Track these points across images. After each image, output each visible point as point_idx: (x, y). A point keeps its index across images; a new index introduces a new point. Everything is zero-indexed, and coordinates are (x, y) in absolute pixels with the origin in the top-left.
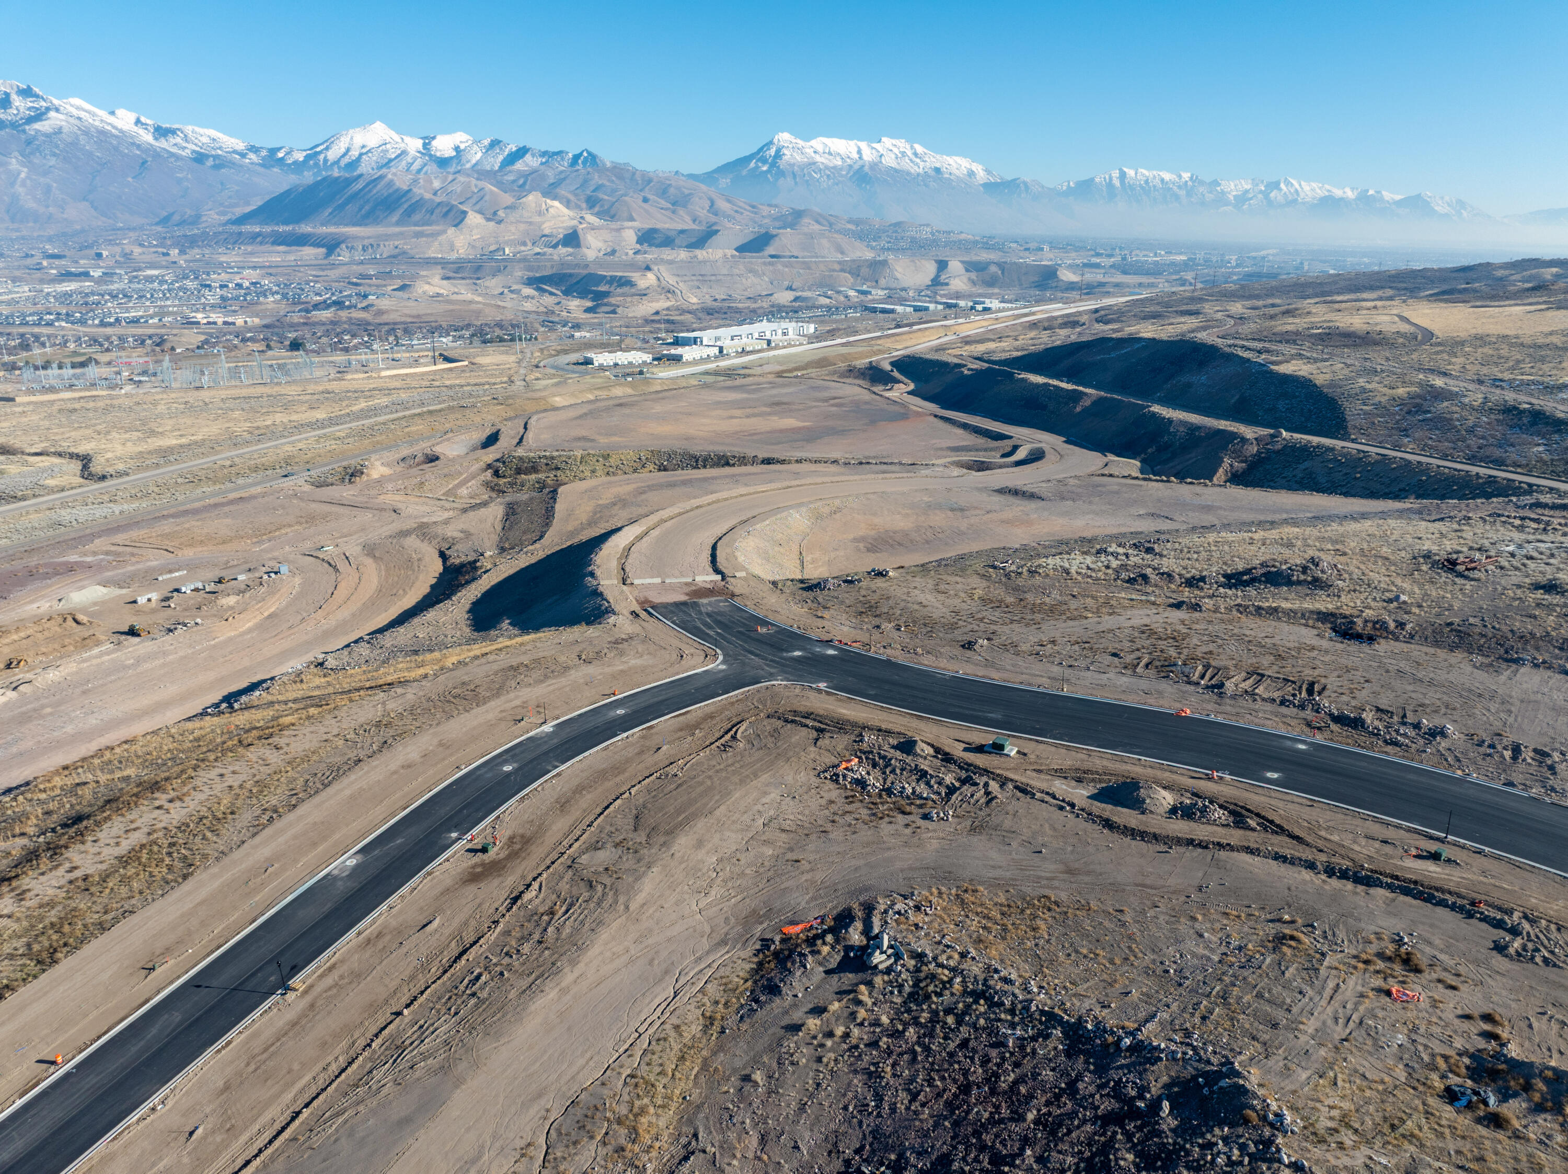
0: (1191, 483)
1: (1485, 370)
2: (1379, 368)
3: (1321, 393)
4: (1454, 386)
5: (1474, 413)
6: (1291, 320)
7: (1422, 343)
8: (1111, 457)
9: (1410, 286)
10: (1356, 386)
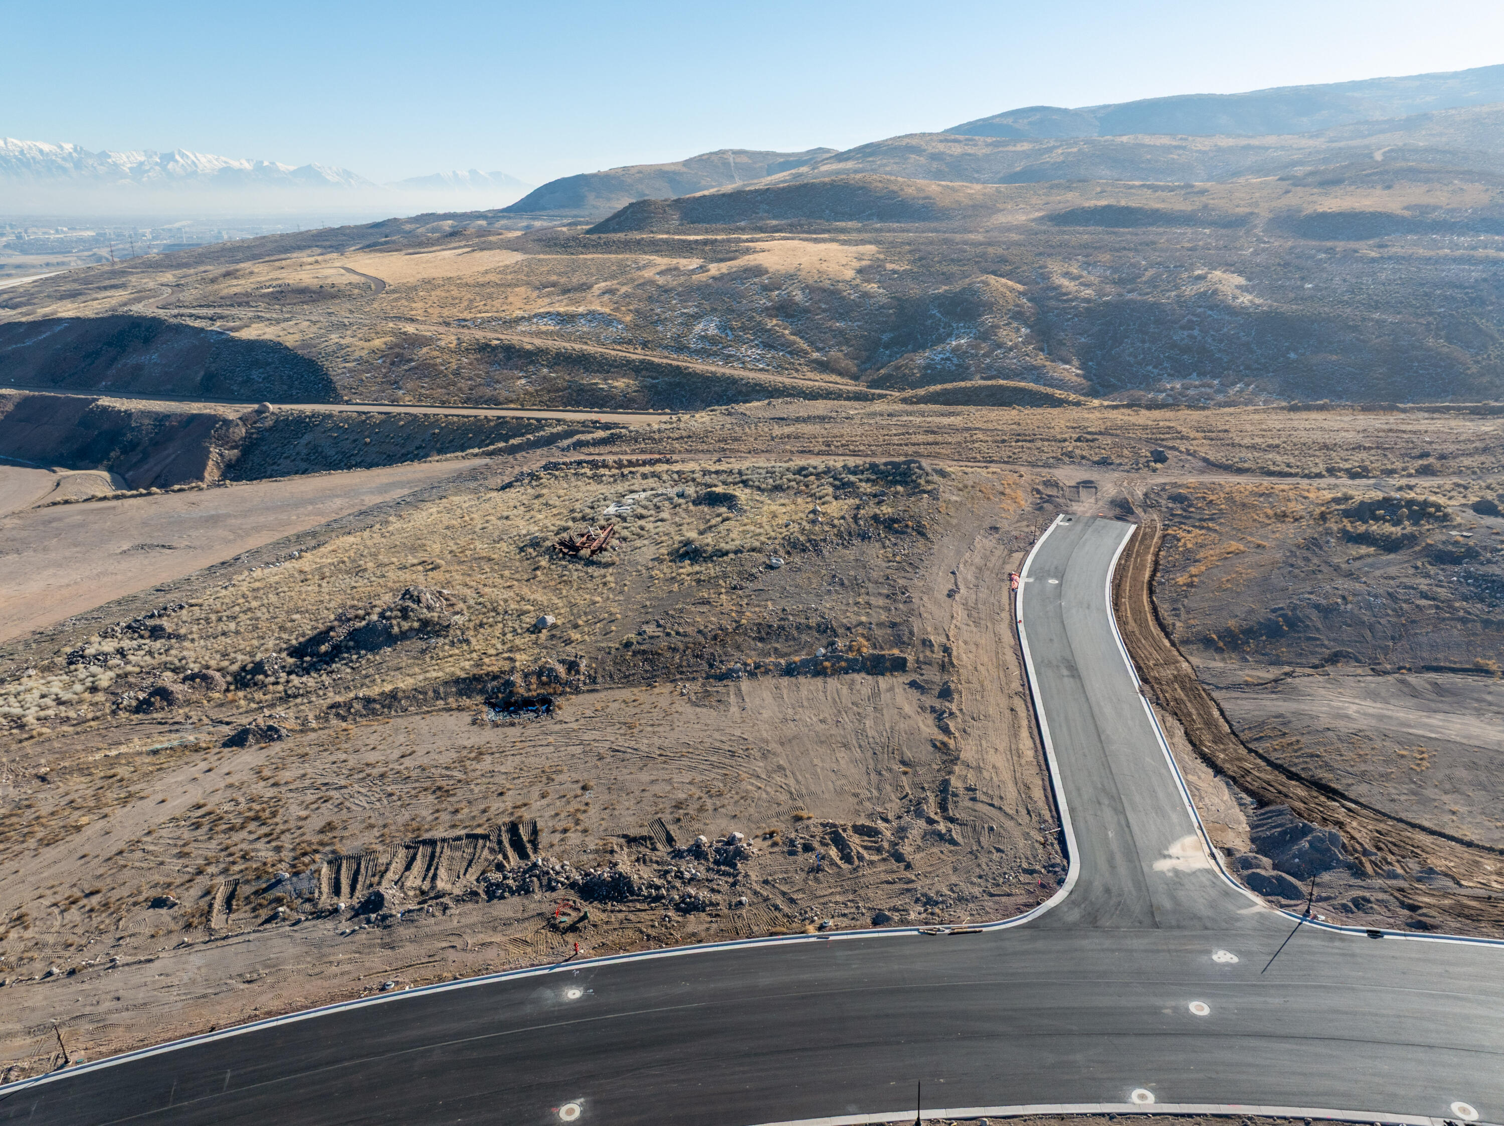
0: (180, 490)
1: (446, 312)
2: (346, 321)
3: (296, 356)
4: (426, 331)
5: (453, 355)
6: (235, 282)
7: (377, 292)
8: (63, 472)
9: (334, 243)
10: (330, 343)
